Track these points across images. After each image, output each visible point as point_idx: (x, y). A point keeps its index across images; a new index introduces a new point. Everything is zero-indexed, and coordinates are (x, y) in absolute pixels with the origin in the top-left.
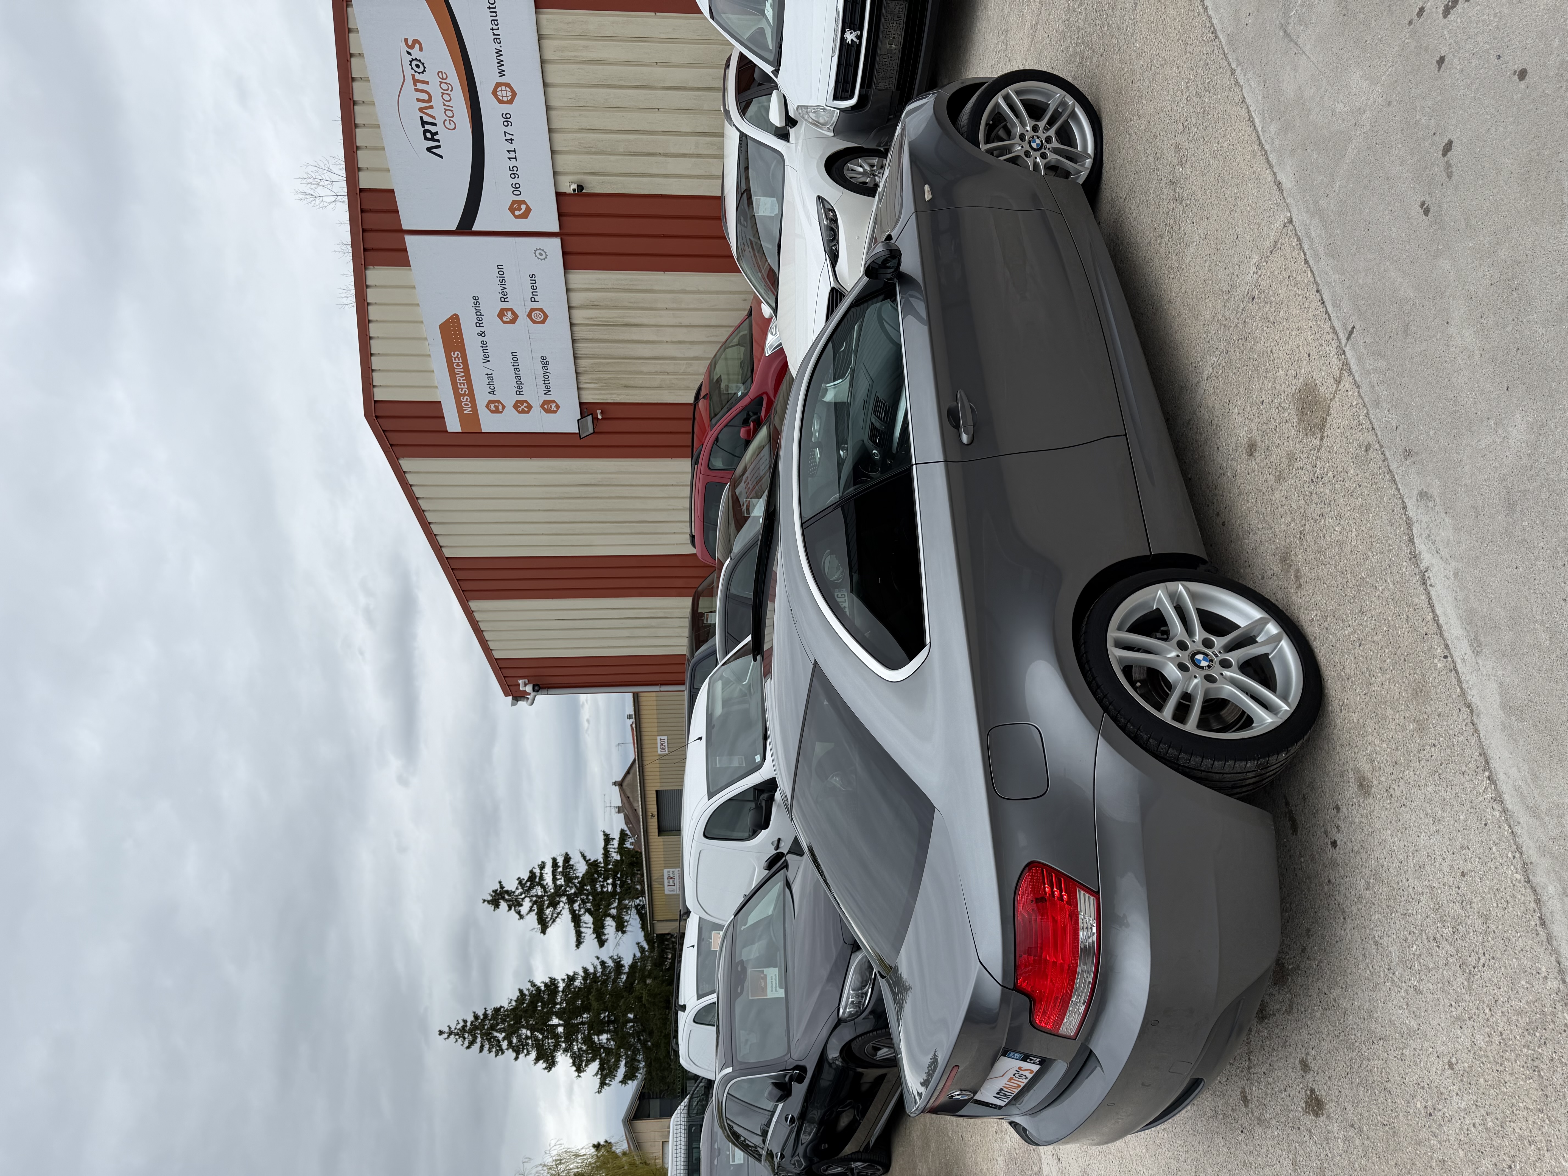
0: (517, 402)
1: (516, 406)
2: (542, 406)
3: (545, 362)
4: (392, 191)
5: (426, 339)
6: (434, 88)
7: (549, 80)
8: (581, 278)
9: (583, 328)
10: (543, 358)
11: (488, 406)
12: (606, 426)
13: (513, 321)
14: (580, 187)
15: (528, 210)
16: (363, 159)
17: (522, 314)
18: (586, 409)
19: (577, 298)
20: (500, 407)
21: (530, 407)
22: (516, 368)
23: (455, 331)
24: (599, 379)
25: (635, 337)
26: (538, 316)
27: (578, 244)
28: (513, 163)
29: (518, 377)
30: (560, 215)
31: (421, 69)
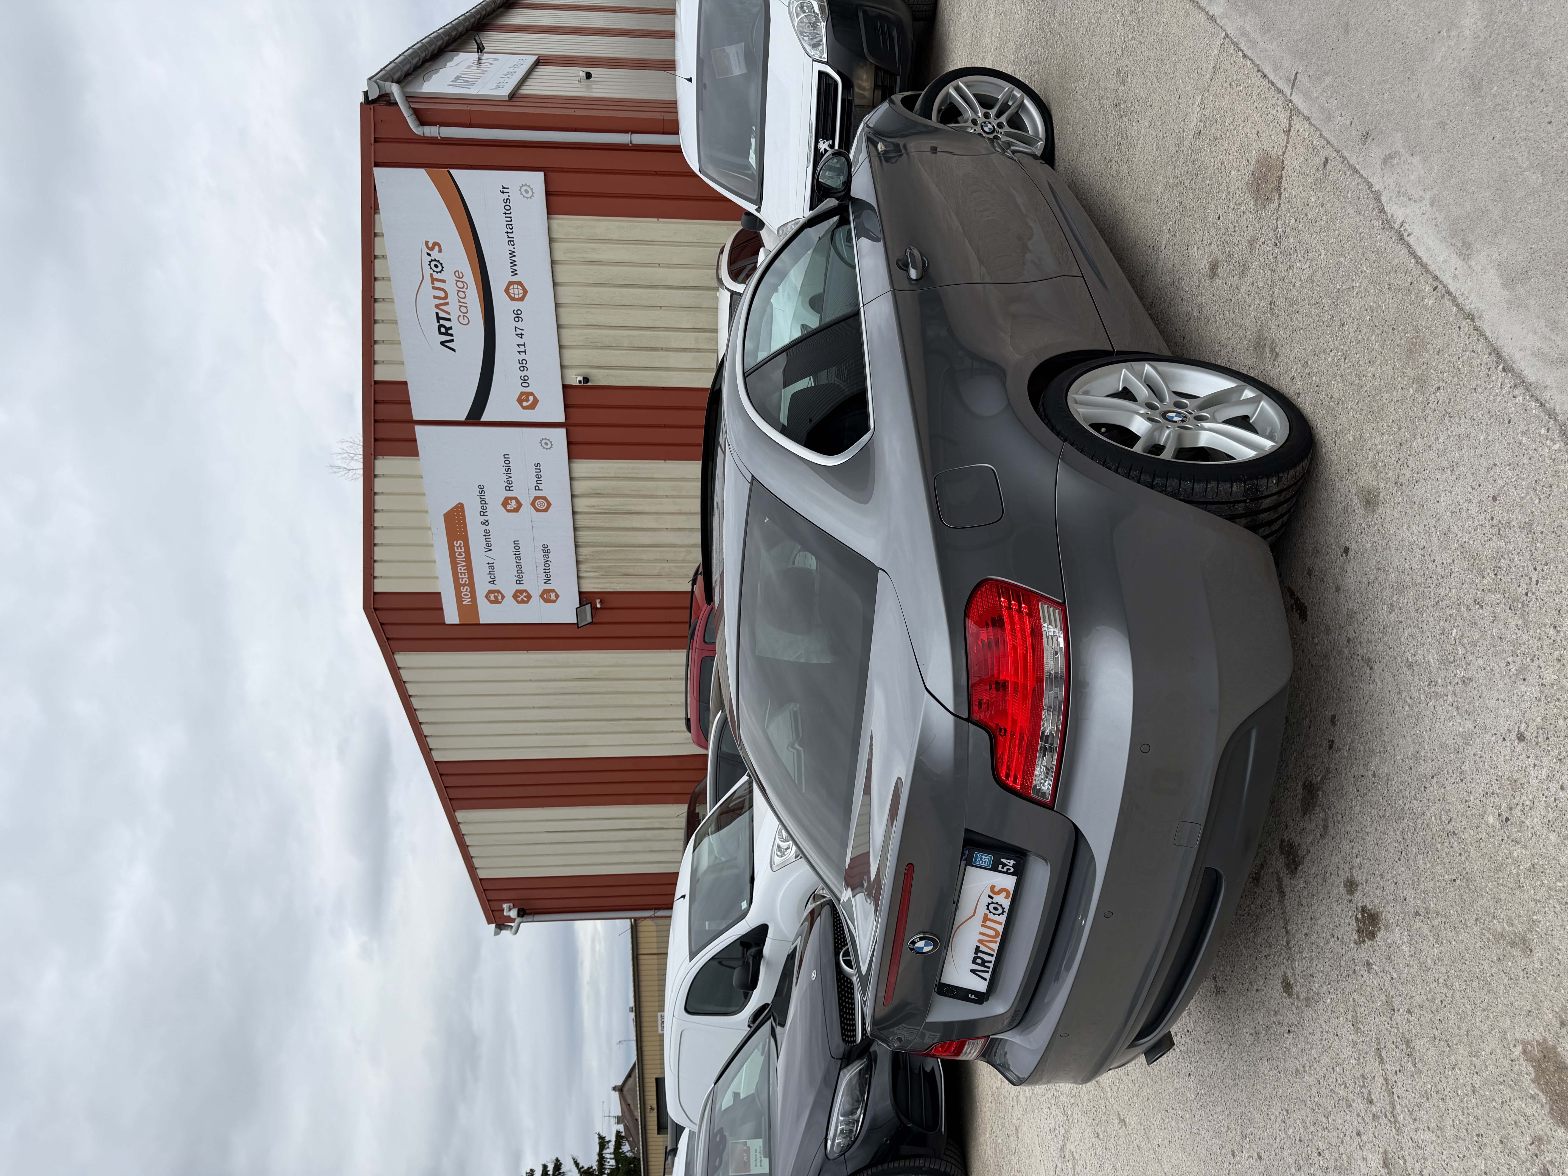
0: (517, 591)
1: (515, 596)
2: (542, 596)
3: (546, 550)
4: (405, 383)
5: (430, 529)
6: (451, 287)
7: (559, 279)
8: (583, 467)
9: (585, 516)
10: (545, 547)
11: (487, 597)
12: (604, 616)
13: (516, 510)
14: (586, 380)
15: (536, 401)
16: (379, 352)
17: (526, 502)
18: (585, 598)
19: (581, 487)
20: (500, 597)
21: (529, 597)
22: (518, 557)
23: (459, 520)
24: (599, 567)
25: (636, 525)
26: (542, 504)
27: (581, 434)
28: (523, 356)
29: (519, 565)
30: (567, 406)
31: (440, 268)
